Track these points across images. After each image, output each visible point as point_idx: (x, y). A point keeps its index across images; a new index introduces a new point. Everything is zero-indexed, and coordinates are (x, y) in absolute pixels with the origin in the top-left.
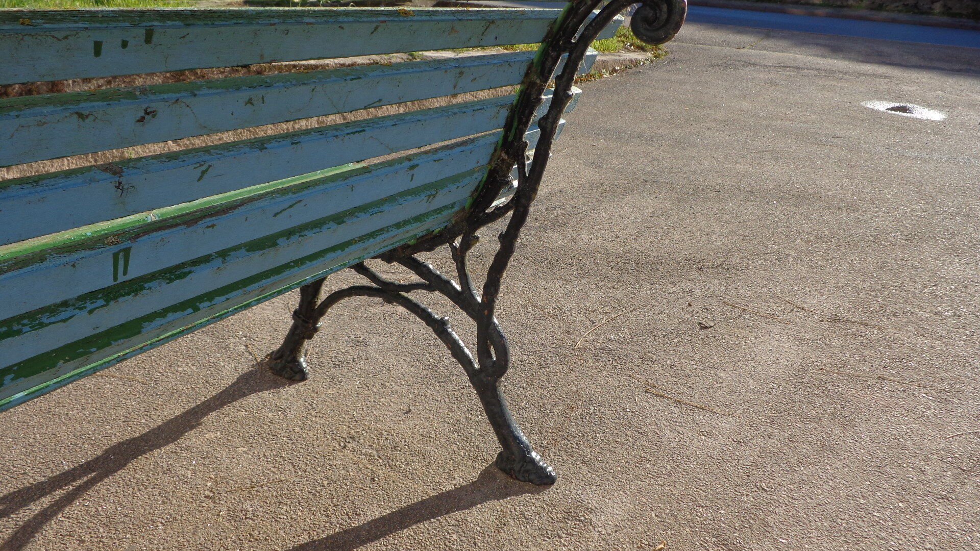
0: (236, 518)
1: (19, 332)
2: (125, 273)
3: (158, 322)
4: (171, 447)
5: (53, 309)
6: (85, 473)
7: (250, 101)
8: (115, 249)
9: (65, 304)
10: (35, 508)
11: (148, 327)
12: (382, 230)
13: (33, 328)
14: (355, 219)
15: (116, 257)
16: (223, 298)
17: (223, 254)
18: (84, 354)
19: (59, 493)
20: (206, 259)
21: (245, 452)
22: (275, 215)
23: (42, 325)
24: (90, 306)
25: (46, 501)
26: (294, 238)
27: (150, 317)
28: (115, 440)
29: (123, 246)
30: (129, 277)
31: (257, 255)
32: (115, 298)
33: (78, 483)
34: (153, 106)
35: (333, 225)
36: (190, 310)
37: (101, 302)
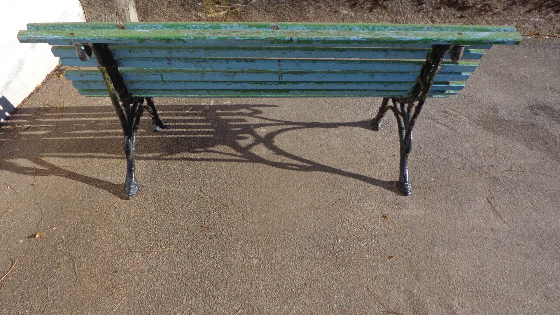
0: (321, 153)
1: (262, 84)
2: (282, 80)
3: (293, 91)
4: (325, 129)
5: (269, 82)
6: (303, 125)
7: (308, 53)
8: (279, 75)
9: (272, 82)
10: (288, 127)
11: (291, 92)
12: (370, 90)
13: (264, 84)
14: (352, 85)
15: (279, 76)
16: (310, 92)
17: (308, 82)
18: (276, 92)
19: (295, 126)
20: (304, 82)
21: (339, 140)
22: (320, 77)
23: (266, 84)
24: (275, 83)
25: (291, 126)
26: (329, 84)
27: (292, 90)
28: (316, 121)
29: (282, 75)
30: (282, 81)
31: (317, 85)
32: (281, 84)
33: (300, 126)
34: (285, 52)
35: (343, 84)
36: (301, 92)
37: (278, 83)
